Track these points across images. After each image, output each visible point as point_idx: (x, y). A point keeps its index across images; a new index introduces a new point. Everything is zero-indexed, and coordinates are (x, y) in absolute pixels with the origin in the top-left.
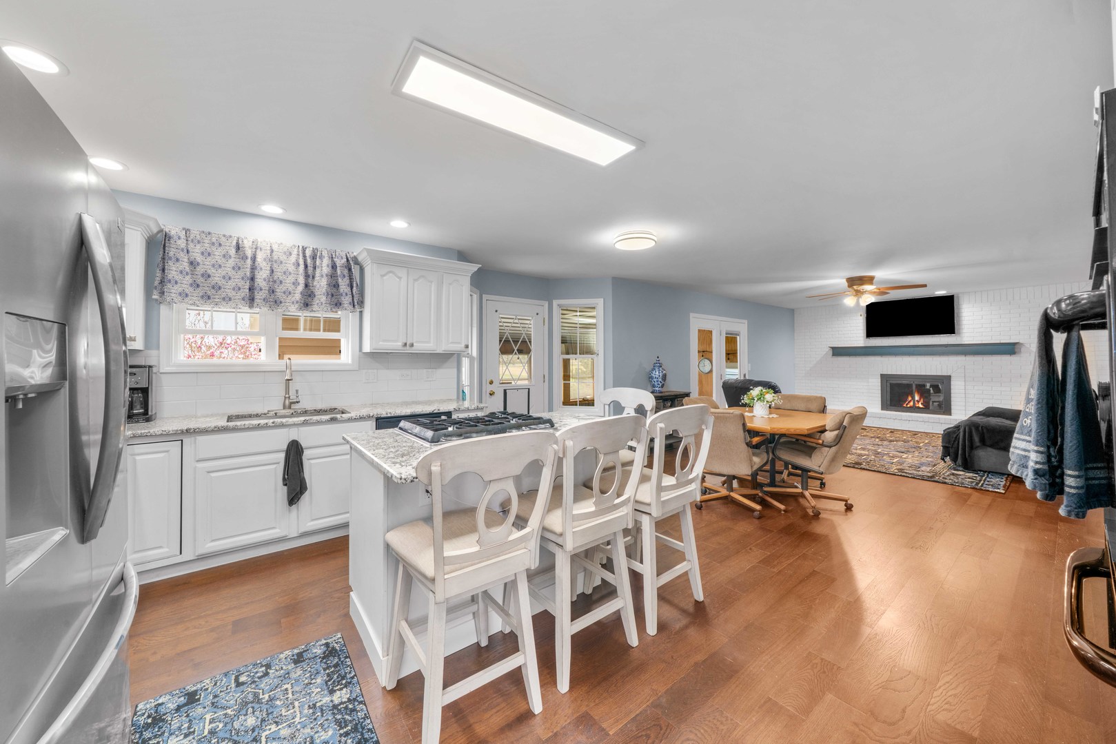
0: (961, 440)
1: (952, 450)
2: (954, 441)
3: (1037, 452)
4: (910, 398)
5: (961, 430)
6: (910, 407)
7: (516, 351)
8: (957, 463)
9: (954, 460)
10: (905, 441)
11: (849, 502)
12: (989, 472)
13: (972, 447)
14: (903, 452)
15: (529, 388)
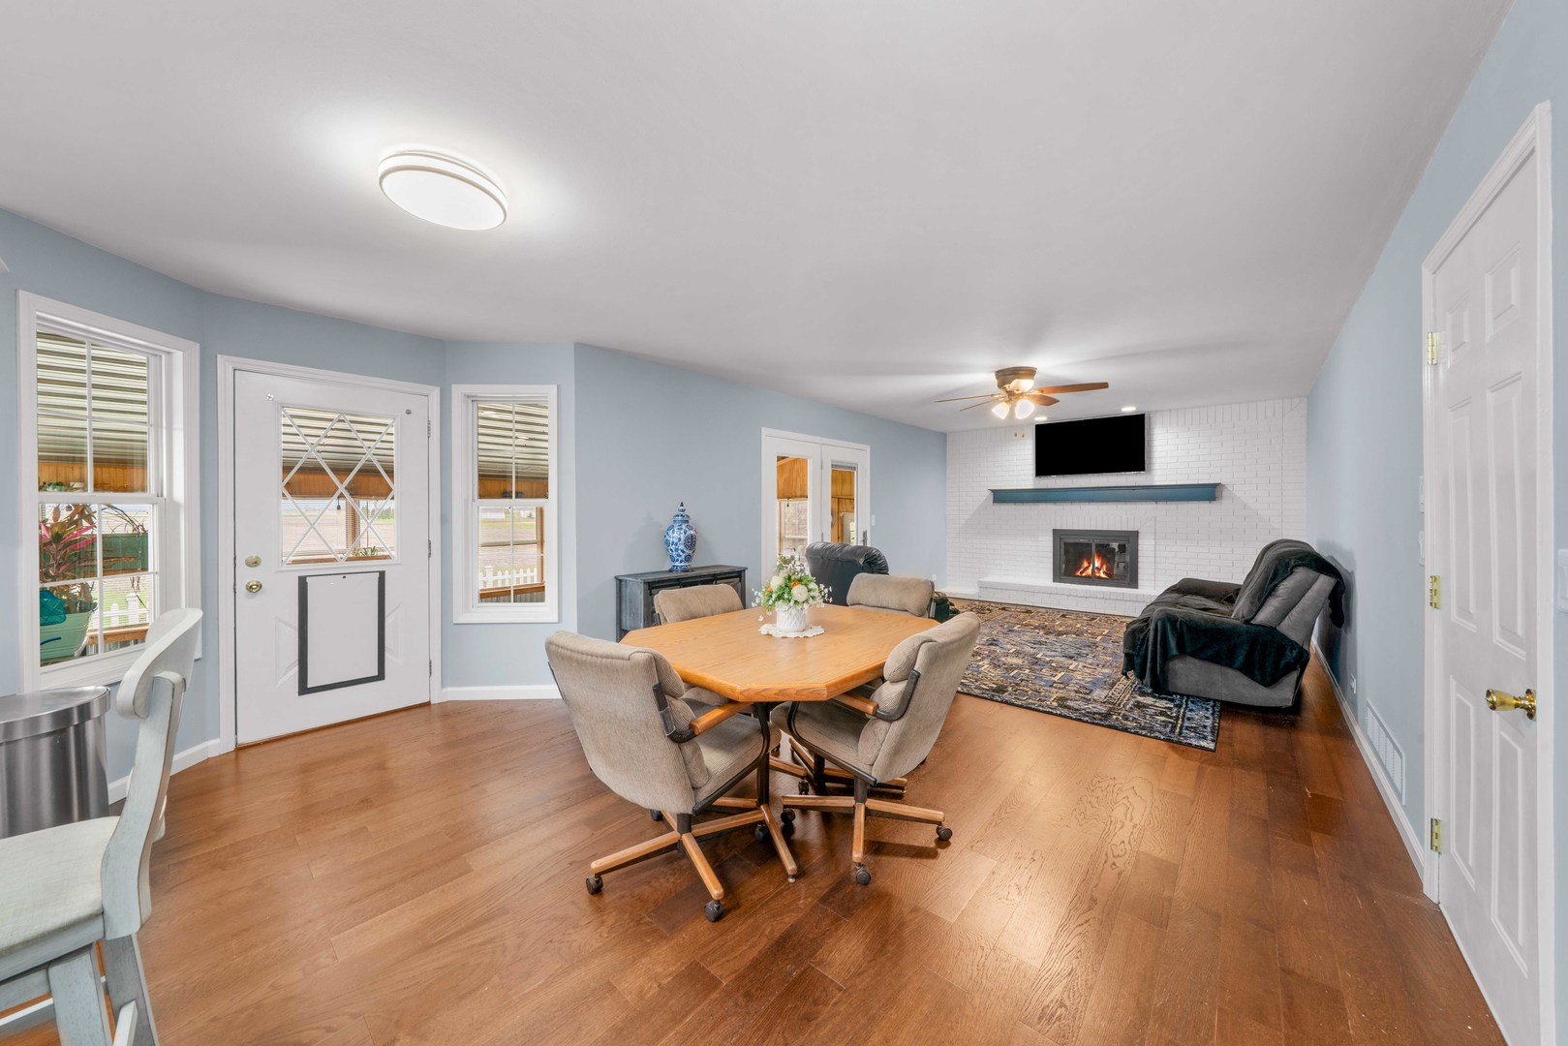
0: (1150, 643)
1: (1138, 660)
2: (1141, 645)
4: (1086, 564)
5: (1152, 627)
6: (1088, 577)
7: (342, 488)
8: (1144, 682)
9: (1141, 676)
10: (1078, 633)
11: (946, 825)
12: (1188, 696)
13: (1167, 657)
14: (1071, 658)
15: (384, 572)
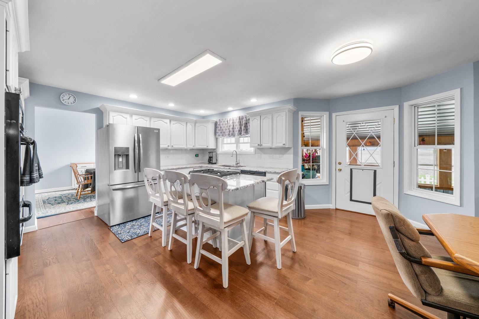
3: (34, 177)
7: (363, 144)
15: (376, 170)
